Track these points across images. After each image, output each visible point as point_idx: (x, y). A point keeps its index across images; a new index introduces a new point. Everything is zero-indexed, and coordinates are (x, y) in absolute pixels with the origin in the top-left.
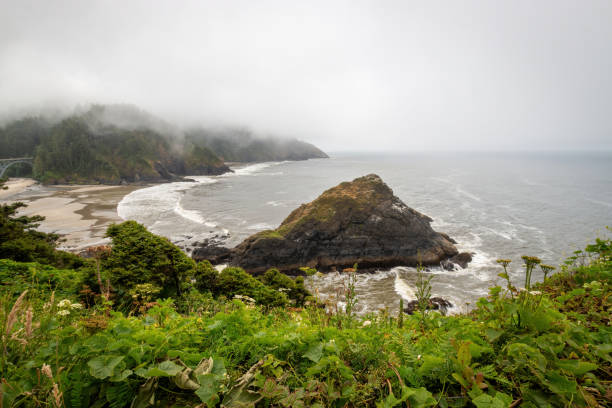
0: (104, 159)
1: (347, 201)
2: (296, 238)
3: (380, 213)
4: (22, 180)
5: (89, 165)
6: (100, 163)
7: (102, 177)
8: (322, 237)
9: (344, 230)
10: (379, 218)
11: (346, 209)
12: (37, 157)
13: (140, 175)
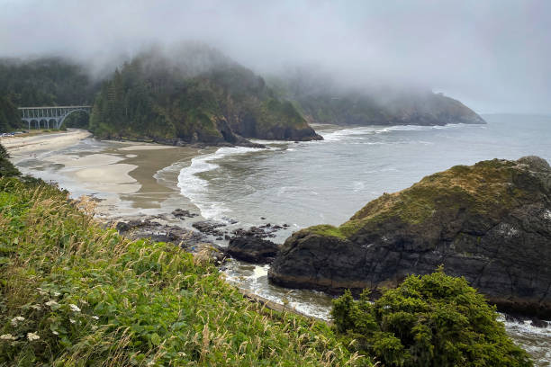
0: (162, 111)
1: (458, 196)
2: (366, 242)
3: (519, 223)
4: (78, 131)
5: (145, 117)
6: (157, 115)
7: (158, 133)
8: (408, 247)
9: (448, 241)
10: (514, 232)
11: (455, 208)
12: (95, 106)
13: (199, 134)
